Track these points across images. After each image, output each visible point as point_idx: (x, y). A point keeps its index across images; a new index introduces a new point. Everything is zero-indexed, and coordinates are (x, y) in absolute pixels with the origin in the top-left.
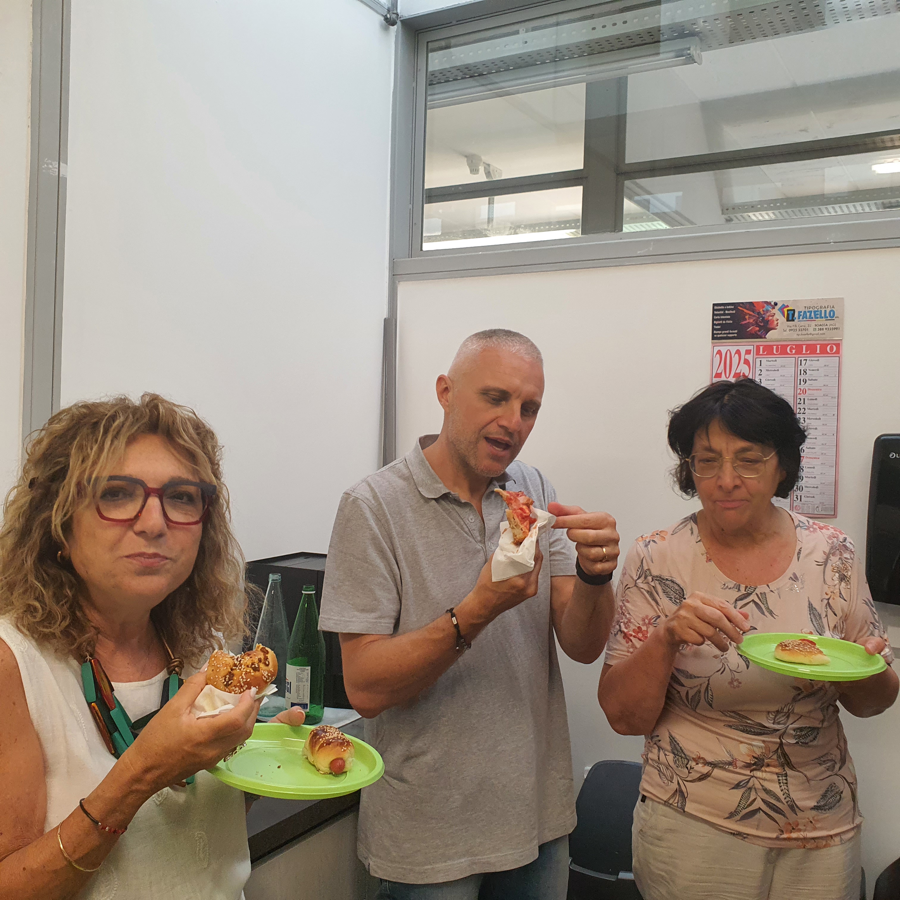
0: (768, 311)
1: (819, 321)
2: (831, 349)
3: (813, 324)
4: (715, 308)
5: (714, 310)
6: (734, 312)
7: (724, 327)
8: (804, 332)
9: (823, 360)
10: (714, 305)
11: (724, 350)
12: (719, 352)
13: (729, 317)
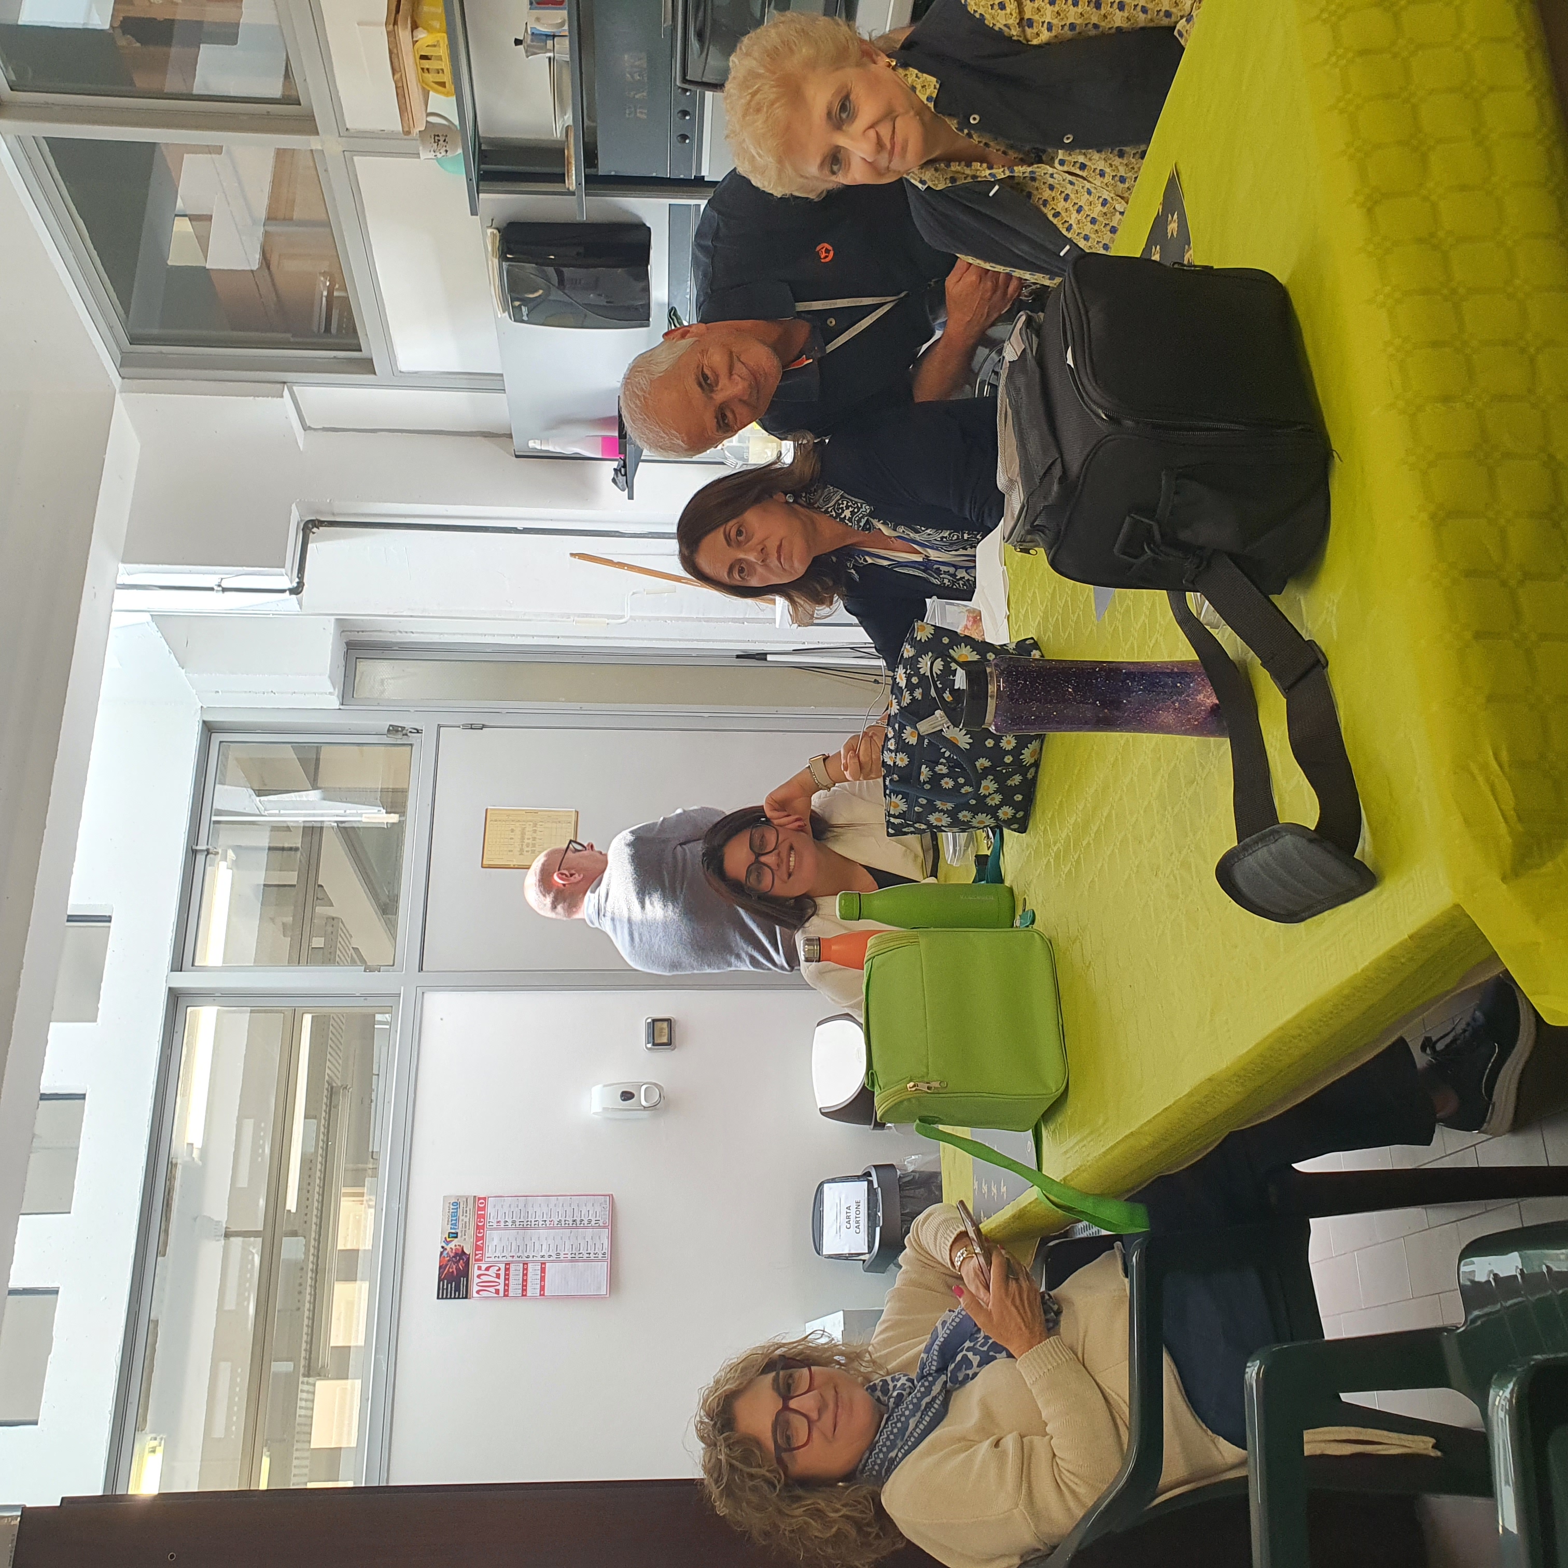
0: (448, 1253)
1: (460, 1211)
2: (482, 1203)
3: (461, 1218)
4: (440, 1296)
5: (442, 1298)
6: (446, 1281)
7: (457, 1289)
8: (467, 1225)
9: (490, 1210)
10: (438, 1298)
11: (476, 1288)
12: (478, 1292)
13: (449, 1285)
